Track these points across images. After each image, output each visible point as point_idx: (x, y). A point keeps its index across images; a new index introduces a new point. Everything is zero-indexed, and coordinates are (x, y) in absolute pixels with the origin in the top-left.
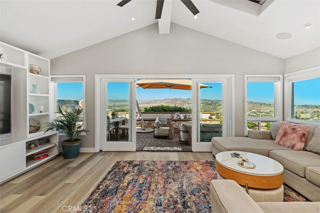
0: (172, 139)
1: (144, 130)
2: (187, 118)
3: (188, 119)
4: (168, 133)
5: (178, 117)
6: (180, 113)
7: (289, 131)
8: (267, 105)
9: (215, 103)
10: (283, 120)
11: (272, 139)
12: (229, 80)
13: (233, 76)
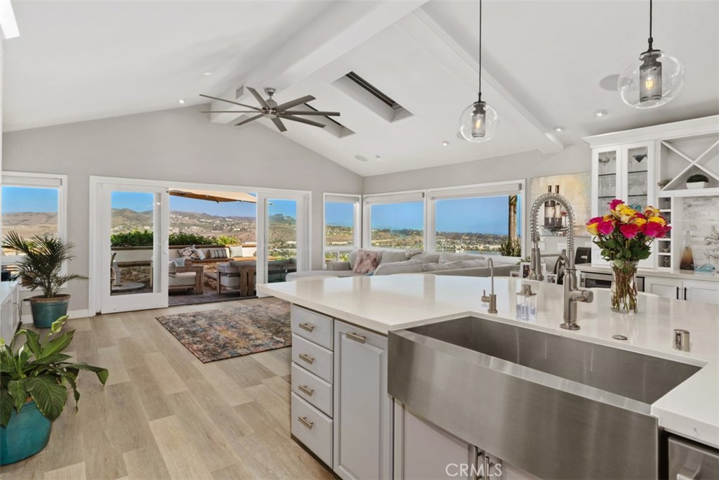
0: (202, 293)
1: (120, 286)
2: (213, 256)
3: (215, 258)
4: (193, 284)
5: (192, 256)
6: (197, 248)
7: (365, 257)
8: (343, 230)
9: (233, 225)
10: (362, 247)
11: (350, 269)
12: (306, 198)
13: (310, 193)
